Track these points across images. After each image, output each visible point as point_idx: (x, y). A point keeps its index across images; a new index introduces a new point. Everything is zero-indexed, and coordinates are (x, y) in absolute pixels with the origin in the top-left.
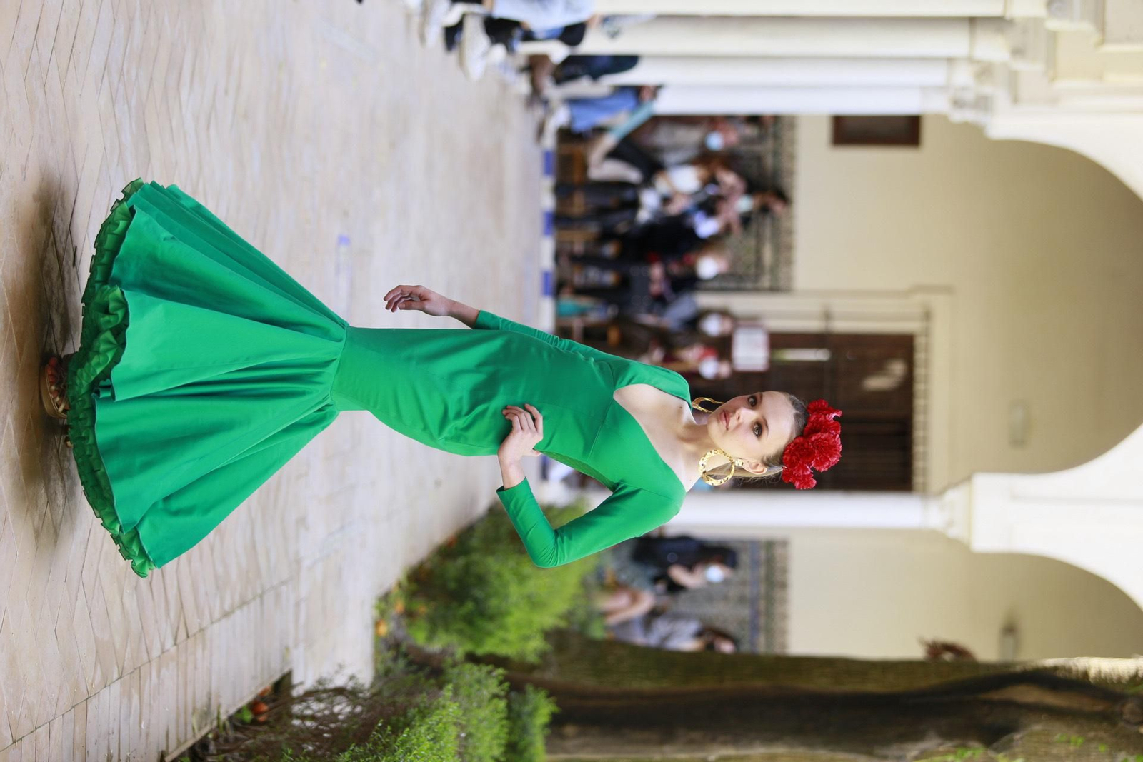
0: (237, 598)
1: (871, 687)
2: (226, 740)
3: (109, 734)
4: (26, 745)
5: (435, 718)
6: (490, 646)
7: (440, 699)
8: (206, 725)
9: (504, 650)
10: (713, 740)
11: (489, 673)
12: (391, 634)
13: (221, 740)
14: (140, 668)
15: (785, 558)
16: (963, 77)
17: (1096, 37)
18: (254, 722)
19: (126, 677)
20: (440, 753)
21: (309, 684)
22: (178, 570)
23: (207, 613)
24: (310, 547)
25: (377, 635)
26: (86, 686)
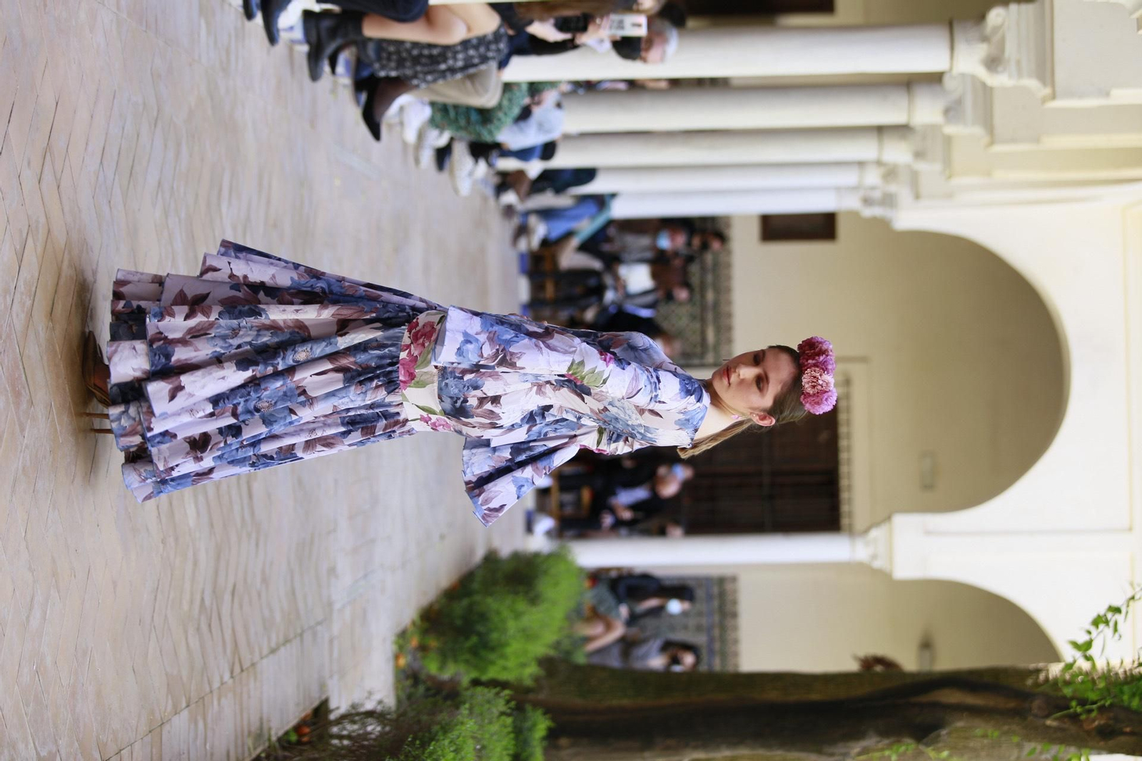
0: (281, 639)
1: (815, 696)
2: (276, 758)
3: (180, 755)
6: (492, 673)
7: (459, 717)
8: (259, 745)
9: (504, 676)
10: (686, 746)
11: (497, 694)
12: (409, 665)
13: (272, 758)
14: (203, 698)
15: (735, 591)
16: (873, 177)
17: (986, 140)
18: (299, 743)
19: (193, 706)
21: (343, 709)
22: (232, 614)
23: (257, 650)
24: (339, 591)
25: (397, 667)
26: (160, 713)
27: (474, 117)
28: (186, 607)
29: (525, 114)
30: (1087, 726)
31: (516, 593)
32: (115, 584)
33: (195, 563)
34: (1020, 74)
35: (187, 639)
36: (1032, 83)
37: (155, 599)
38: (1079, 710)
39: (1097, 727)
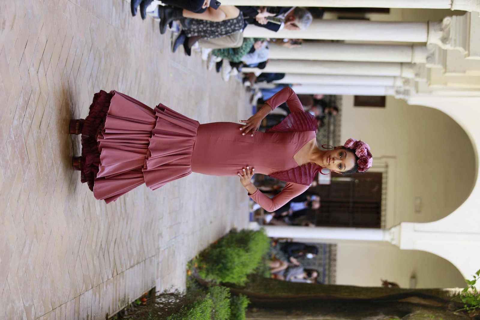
0: (136, 261)
1: (362, 297)
2: (131, 311)
3: (88, 307)
4: (57, 311)
5: (203, 305)
6: (227, 280)
7: (206, 298)
8: (123, 305)
9: (233, 281)
10: (305, 314)
11: (225, 289)
12: (192, 274)
13: (129, 311)
14: (99, 285)
15: (336, 250)
16: (399, 83)
17: (443, 71)
18: (141, 305)
19: (94, 288)
20: (204, 317)
21: (161, 292)
22: (114, 251)
23: (124, 266)
24: (163, 244)
25: (187, 275)
26: (80, 291)
27: (231, 52)
28: (93, 247)
29: (253, 50)
30: (470, 316)
31: (240, 247)
32: (62, 237)
33: (99, 230)
34: (455, 45)
35: (93, 261)
36: (461, 49)
37: (80, 244)
38: (468, 309)
39: (475, 316)
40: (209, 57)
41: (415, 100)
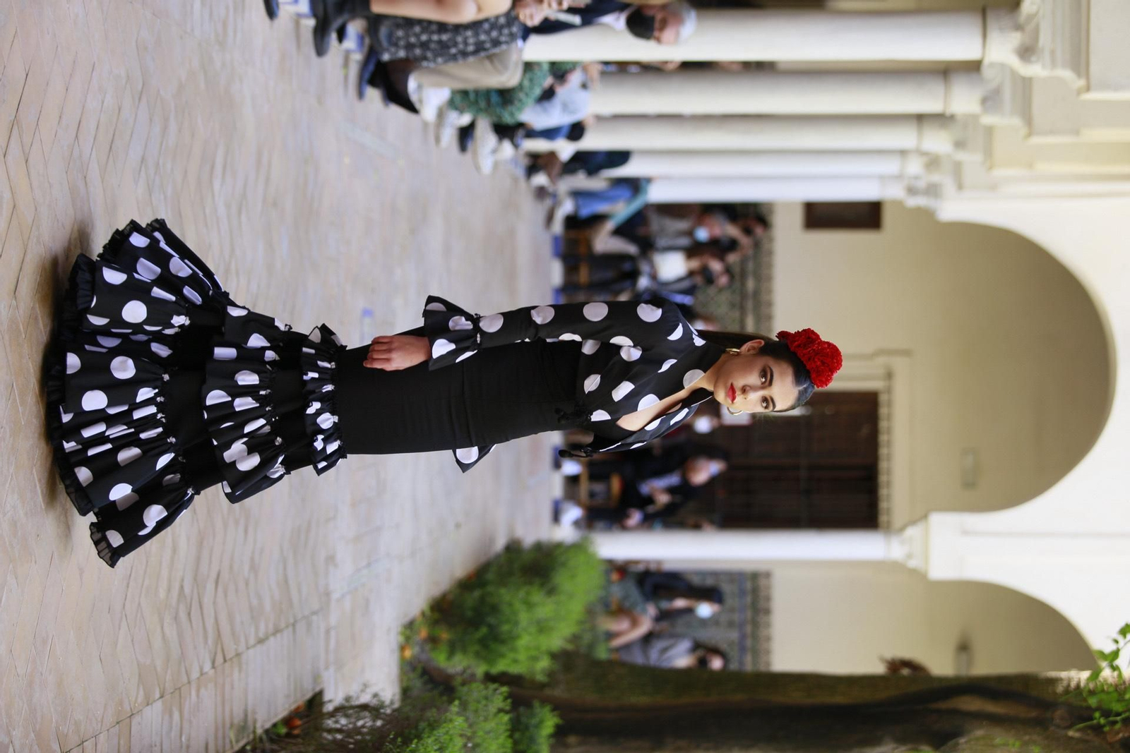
0: (271, 627)
1: (839, 699)
3: (151, 746)
5: (441, 731)
6: (501, 666)
8: (243, 738)
9: (515, 669)
11: (496, 690)
12: (414, 657)
13: (258, 751)
14: (180, 689)
15: (768, 588)
16: (914, 167)
17: (1024, 131)
18: (288, 735)
19: (167, 697)
21: (338, 701)
22: (214, 603)
23: (242, 639)
24: (339, 581)
25: (402, 658)
26: (130, 704)
27: (495, 99)
28: (162, 594)
29: (548, 95)
30: (1110, 738)
31: (531, 583)
32: (81, 571)
33: (174, 551)
34: (1054, 64)
35: (162, 628)
36: (1067, 74)
37: (128, 587)
38: (1102, 721)
39: (1121, 740)
40: (441, 115)
41: (954, 209)
